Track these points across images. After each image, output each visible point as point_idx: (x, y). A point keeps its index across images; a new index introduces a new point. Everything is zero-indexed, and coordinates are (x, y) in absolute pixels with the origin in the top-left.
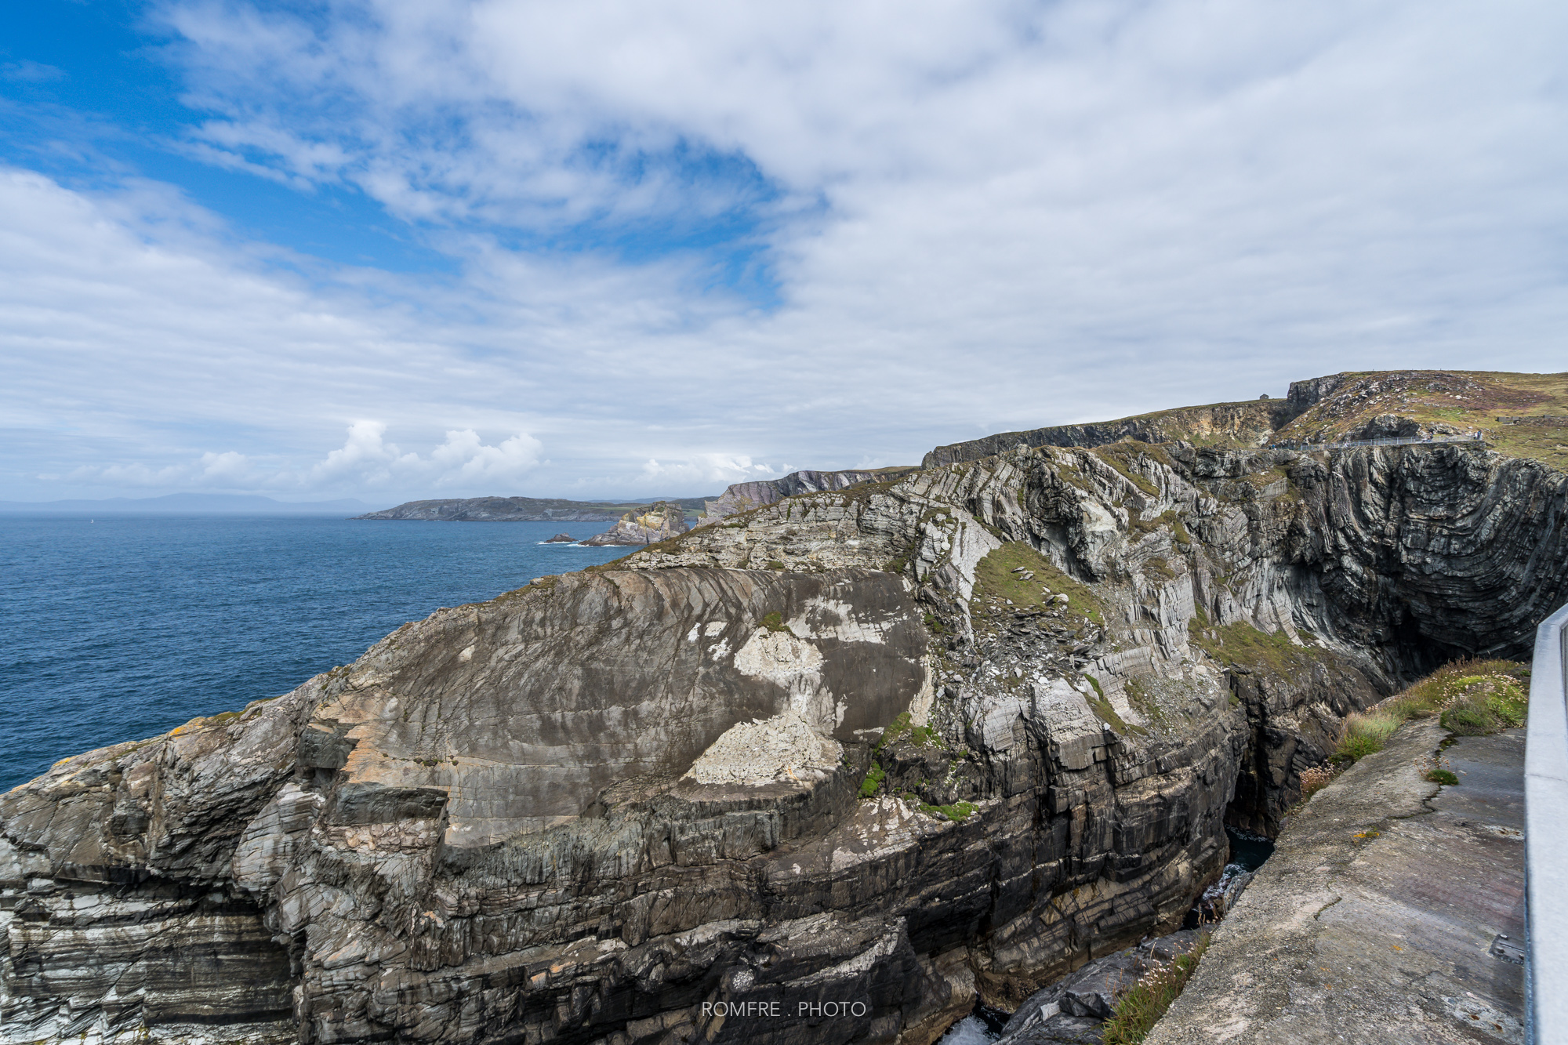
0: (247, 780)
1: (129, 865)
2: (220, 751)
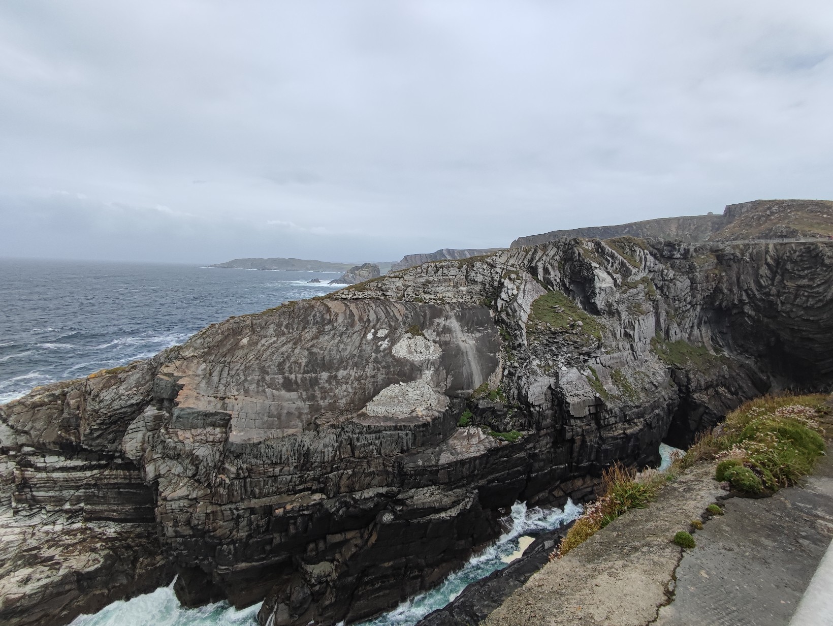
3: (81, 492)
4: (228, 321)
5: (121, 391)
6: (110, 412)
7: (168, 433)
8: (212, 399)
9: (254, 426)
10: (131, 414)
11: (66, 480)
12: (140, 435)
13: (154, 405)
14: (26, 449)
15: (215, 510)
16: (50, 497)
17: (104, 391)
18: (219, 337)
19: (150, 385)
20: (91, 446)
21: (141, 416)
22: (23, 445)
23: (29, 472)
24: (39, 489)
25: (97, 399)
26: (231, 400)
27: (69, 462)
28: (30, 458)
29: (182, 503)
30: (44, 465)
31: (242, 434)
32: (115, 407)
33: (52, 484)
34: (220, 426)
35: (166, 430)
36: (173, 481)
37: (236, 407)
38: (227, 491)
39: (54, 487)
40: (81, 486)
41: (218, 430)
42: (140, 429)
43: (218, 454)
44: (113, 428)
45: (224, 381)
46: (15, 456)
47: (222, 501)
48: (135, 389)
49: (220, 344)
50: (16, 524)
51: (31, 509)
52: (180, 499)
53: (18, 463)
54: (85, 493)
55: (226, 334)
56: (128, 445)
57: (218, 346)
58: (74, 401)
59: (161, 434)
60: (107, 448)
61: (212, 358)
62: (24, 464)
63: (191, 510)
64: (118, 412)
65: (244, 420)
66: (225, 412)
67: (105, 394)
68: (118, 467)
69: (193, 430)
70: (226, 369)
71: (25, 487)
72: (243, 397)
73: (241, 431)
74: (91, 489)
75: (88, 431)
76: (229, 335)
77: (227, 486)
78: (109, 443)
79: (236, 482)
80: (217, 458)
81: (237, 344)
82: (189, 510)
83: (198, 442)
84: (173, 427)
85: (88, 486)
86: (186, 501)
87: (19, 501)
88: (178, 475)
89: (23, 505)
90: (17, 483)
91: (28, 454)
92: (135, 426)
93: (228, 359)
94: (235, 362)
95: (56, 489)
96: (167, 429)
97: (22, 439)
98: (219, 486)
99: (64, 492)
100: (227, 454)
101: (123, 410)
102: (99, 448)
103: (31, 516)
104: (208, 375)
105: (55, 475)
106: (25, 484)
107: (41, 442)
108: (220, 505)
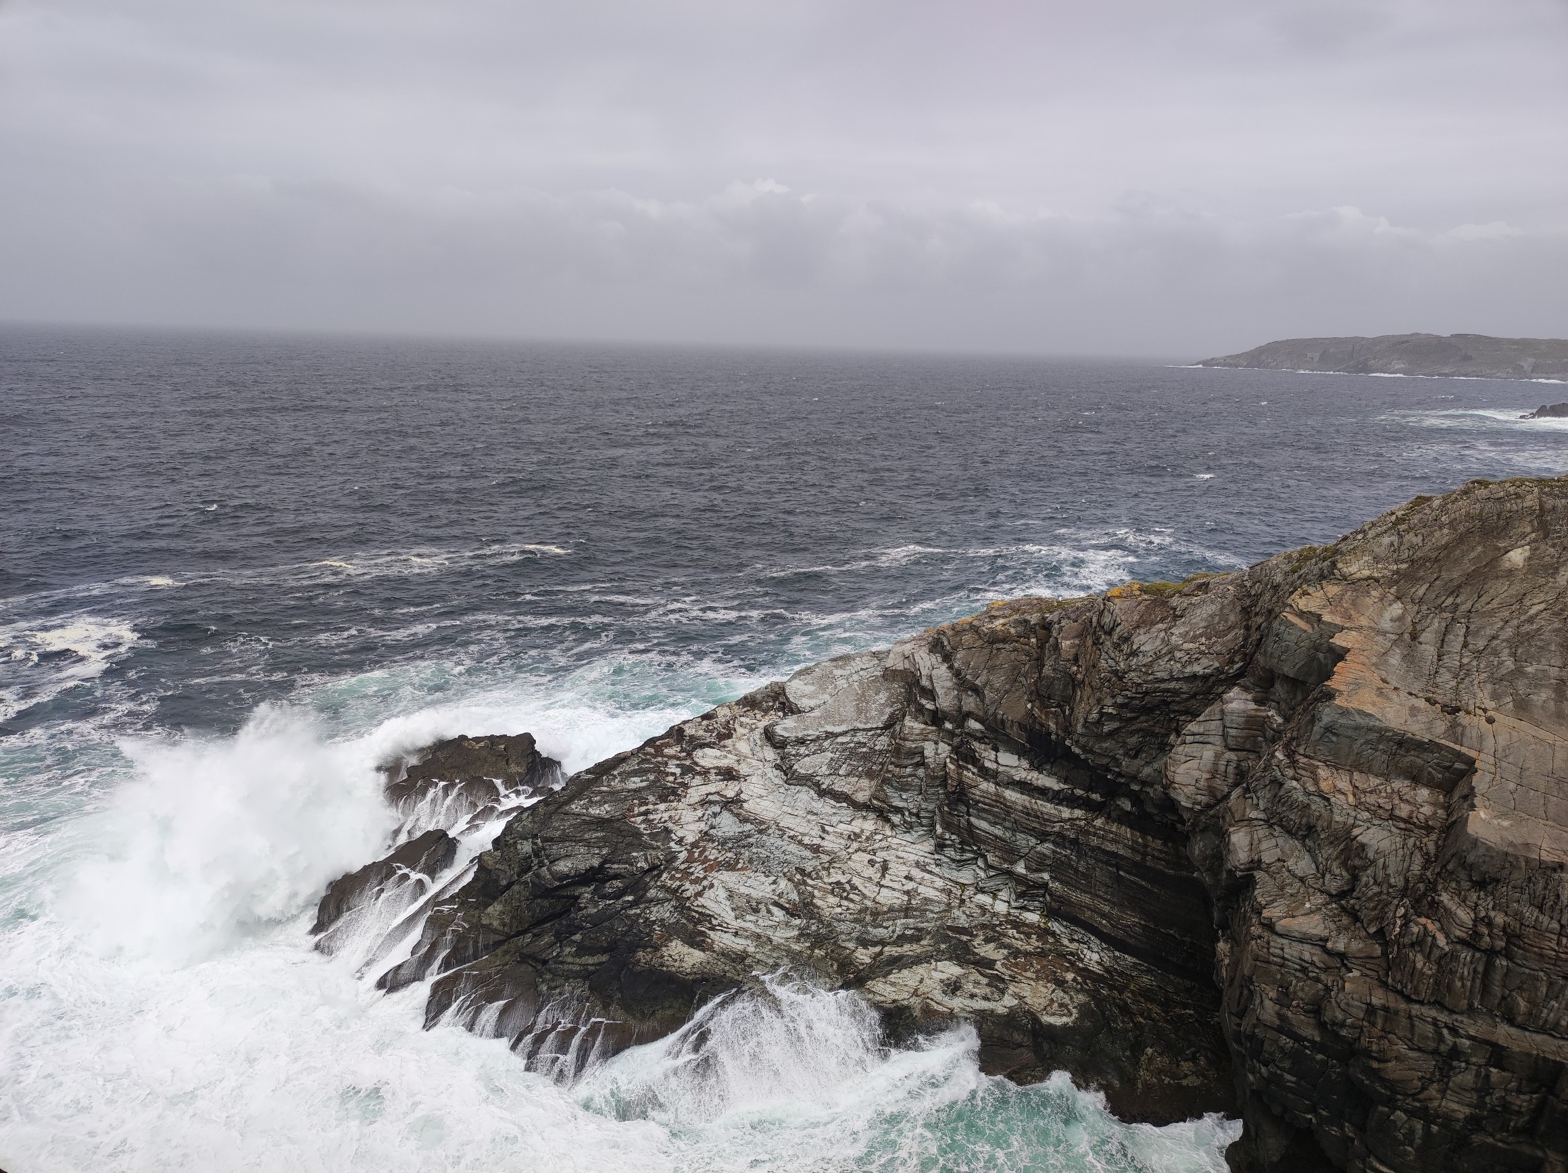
0: (1188, 670)
1: (1050, 734)
2: (1160, 626)
3: (1046, 848)
4: (1465, 492)
5: (1174, 637)
6: (1146, 682)
7: (1293, 764)
8: (1422, 703)
9: (1541, 813)
10: (1187, 700)
11: (1027, 812)
12: (1208, 754)
13: (1246, 689)
14: (974, 725)
15: (1392, 1005)
16: (996, 837)
17: (1142, 631)
18: (1443, 536)
19: (1236, 638)
20: (1091, 751)
21: (1216, 707)
22: (969, 715)
23: (970, 775)
24: (982, 813)
25: (1125, 647)
26: (1476, 719)
27: (1035, 774)
28: (976, 745)
29: (1309, 953)
30: (994, 766)
31: (1506, 823)
32: (1159, 675)
33: (1000, 811)
34: (1431, 784)
35: (1288, 756)
36: (1289, 890)
37: (1489, 743)
38: (1435, 967)
39: (1004, 820)
40: (1049, 834)
41: (1424, 793)
42: (1211, 739)
43: (1418, 860)
44: (1143, 723)
45: (1452, 661)
46: (951, 734)
47: (1416, 990)
48: (1203, 640)
49: (1443, 556)
50: (937, 870)
51: (963, 851)
52: (1304, 939)
53: (955, 750)
54: (1054, 852)
55: (1461, 529)
56: (1181, 769)
57: (1436, 560)
58: (1068, 642)
59: (1274, 761)
60: (1119, 765)
61: (1421, 592)
62: (964, 756)
63: (1327, 979)
64: (1163, 686)
65: (1512, 786)
66: (1457, 747)
67: (1143, 638)
68: (1123, 819)
69: (1356, 775)
70: (1460, 629)
71: (960, 800)
72: (1511, 721)
73: (1503, 815)
74: (1064, 847)
75: (1094, 715)
76: (1469, 532)
77: (1436, 953)
78: (1126, 754)
79: (1465, 955)
80: (1416, 868)
81: (1494, 562)
82: (1323, 977)
83: (1368, 810)
84: (1309, 752)
85: (1060, 839)
86: (1317, 951)
87: (947, 826)
88: (1302, 880)
89: (954, 837)
90: (950, 789)
91: (972, 735)
92: (1202, 730)
93: (1465, 602)
94: (1483, 615)
95: (1007, 824)
96: (1290, 755)
97: (970, 702)
98: (1412, 945)
99: (1020, 836)
100: (1450, 867)
101: (1173, 685)
102: (1105, 761)
103: (961, 864)
104: (1407, 636)
105: (1011, 795)
106: (959, 796)
107: (999, 717)
108: (1408, 999)
